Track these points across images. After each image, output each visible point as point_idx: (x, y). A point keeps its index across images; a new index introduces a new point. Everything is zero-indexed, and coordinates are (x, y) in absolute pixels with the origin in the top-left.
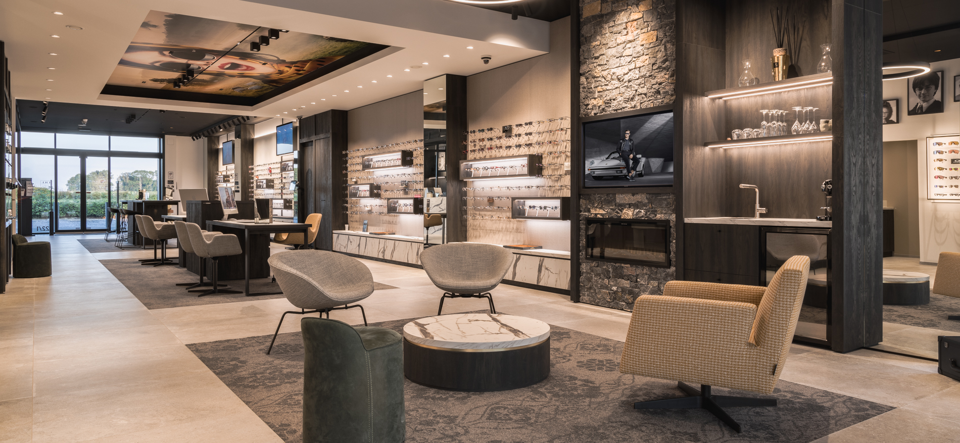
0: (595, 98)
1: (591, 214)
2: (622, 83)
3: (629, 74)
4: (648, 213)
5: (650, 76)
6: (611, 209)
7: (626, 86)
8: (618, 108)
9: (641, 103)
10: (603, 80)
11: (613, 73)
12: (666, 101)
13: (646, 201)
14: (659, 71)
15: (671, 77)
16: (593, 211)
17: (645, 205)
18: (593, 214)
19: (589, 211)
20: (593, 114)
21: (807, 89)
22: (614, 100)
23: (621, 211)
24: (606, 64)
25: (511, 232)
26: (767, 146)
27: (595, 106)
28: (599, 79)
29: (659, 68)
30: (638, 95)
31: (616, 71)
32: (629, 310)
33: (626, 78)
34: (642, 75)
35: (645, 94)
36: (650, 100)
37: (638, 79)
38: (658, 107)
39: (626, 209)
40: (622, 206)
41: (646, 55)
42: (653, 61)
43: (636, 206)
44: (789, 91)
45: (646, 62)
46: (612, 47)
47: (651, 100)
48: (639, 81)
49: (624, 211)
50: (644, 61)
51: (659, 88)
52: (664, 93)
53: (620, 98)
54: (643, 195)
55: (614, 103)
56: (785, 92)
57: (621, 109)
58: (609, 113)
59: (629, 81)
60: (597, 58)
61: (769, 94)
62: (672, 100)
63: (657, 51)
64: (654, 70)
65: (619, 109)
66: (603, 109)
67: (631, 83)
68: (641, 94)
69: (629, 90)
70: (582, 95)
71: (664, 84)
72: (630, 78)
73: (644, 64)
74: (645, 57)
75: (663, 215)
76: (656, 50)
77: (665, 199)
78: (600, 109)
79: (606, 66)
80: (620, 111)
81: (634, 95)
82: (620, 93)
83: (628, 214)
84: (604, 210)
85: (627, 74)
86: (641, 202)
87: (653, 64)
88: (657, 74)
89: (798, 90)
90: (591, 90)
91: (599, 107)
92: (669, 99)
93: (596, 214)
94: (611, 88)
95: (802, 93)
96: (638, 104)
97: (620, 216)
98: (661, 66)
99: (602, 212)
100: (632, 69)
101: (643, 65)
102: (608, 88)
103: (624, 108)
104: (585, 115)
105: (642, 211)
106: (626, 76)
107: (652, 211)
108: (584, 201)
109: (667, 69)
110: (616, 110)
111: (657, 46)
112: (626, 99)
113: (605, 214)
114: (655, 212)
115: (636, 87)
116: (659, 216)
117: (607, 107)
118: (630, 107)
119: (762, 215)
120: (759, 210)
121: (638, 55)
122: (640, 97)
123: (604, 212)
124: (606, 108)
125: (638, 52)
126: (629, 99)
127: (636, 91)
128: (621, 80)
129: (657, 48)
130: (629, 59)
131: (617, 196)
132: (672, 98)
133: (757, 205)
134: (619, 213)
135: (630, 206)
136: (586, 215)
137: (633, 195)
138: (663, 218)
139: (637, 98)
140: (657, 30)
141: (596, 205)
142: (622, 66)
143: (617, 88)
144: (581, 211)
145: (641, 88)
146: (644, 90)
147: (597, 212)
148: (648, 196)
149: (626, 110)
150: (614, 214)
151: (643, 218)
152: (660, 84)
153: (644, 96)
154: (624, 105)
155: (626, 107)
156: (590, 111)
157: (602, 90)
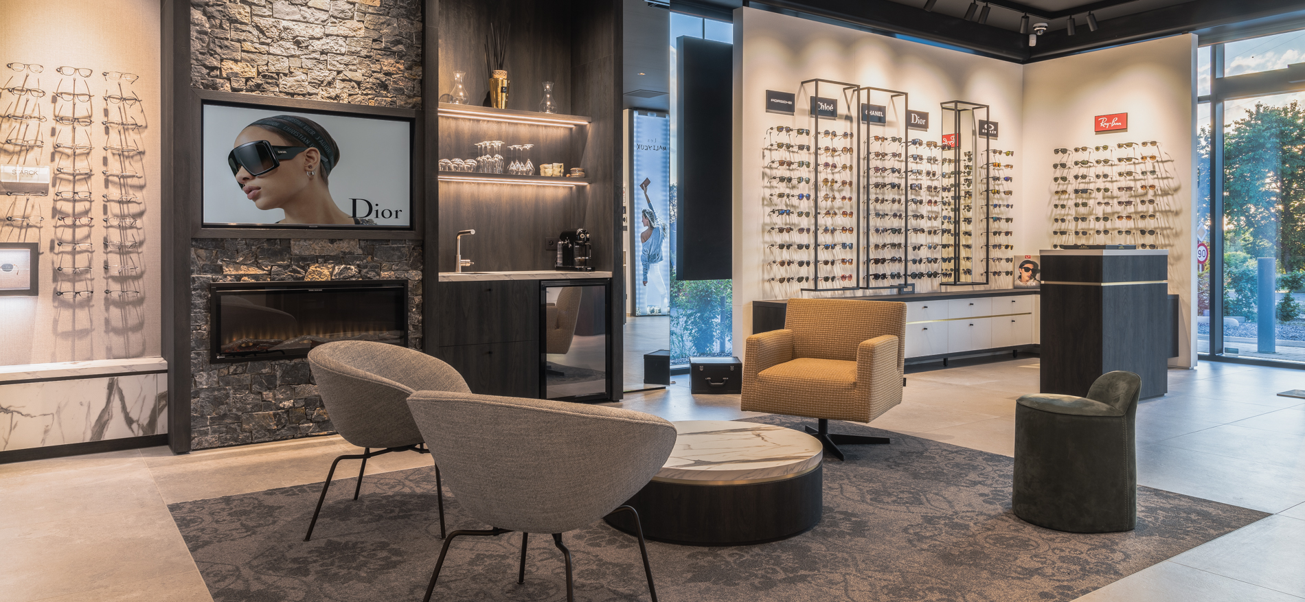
0: (236, 61)
1: (225, 276)
2: (306, 51)
3: (322, 41)
4: (365, 270)
5: (367, 57)
6: (279, 266)
7: (316, 59)
8: (297, 91)
9: (350, 95)
10: (256, 32)
11: (286, 29)
12: (400, 102)
13: (360, 252)
14: (385, 54)
15: (407, 69)
16: (230, 271)
17: (357, 258)
18: (230, 275)
19: (220, 270)
20: (227, 87)
21: (509, 123)
22: (285, 75)
23: (303, 268)
26: (463, 183)
27: (236, 75)
28: (248, 28)
29: (385, 49)
30: (343, 80)
31: (293, 27)
32: (326, 433)
33: (317, 45)
34: (353, 50)
35: (359, 83)
36: (367, 94)
37: (343, 55)
38: (384, 108)
39: (317, 265)
40: (305, 261)
41: (358, 21)
42: (375, 35)
43: (338, 259)
44: (488, 121)
45: (358, 33)
47: (370, 94)
48: (346, 59)
49: (312, 268)
50: (356, 29)
51: (386, 80)
52: (396, 90)
53: (300, 76)
54: (351, 243)
55: (287, 83)
56: (484, 121)
57: (304, 95)
58: (272, 95)
59: (322, 53)
61: (465, 119)
62: (410, 104)
63: (382, 23)
64: (375, 49)
65: (299, 95)
66: (258, 86)
67: (323, 58)
68: (350, 80)
69: (321, 66)
70: (196, 45)
71: (395, 76)
72: (324, 47)
73: (354, 34)
74: (354, 24)
75: (393, 273)
76: (381, 21)
77: (398, 249)
78: (250, 83)
79: (265, 10)
80: (300, 98)
81: (334, 79)
82: (302, 67)
83: (323, 273)
84: (260, 268)
85: (318, 39)
86: (350, 253)
87: (374, 40)
88: (380, 57)
89: (499, 122)
90: (226, 43)
91: (248, 79)
92: (405, 101)
93: (239, 277)
94: (279, 53)
95: (504, 127)
96: (345, 95)
97: (303, 278)
98: (389, 48)
99: (254, 271)
100: (332, 35)
101: (352, 34)
102: (272, 50)
103: (310, 94)
104: (206, 86)
105: (352, 267)
106: (316, 43)
107: (371, 268)
108: (202, 252)
109: (401, 56)
110: (292, 95)
111: (381, 15)
112: (317, 82)
113: (265, 274)
114: (377, 268)
115: (341, 67)
116: (385, 275)
117: (269, 83)
118: (326, 95)
119: (464, 269)
120: (462, 262)
121: (342, 15)
122: (347, 84)
123: (260, 272)
124: (265, 86)
125: (343, 11)
126: (322, 82)
127: (339, 72)
128: (303, 45)
129: (383, 19)
130: (324, 16)
131: (292, 242)
132: (409, 101)
133: (459, 256)
134: (299, 273)
135: (326, 259)
136: (208, 278)
137: (332, 241)
138: (393, 278)
139: (338, 84)
141: (241, 259)
142: (307, 22)
143: (292, 56)
144: (192, 272)
145: (350, 70)
146: (358, 76)
147: (241, 273)
148: (362, 243)
149: (314, 98)
150: (287, 276)
151: (354, 279)
152: (388, 74)
153: (356, 86)
154: (310, 89)
155: (317, 94)
156: (222, 81)
157: (254, 50)
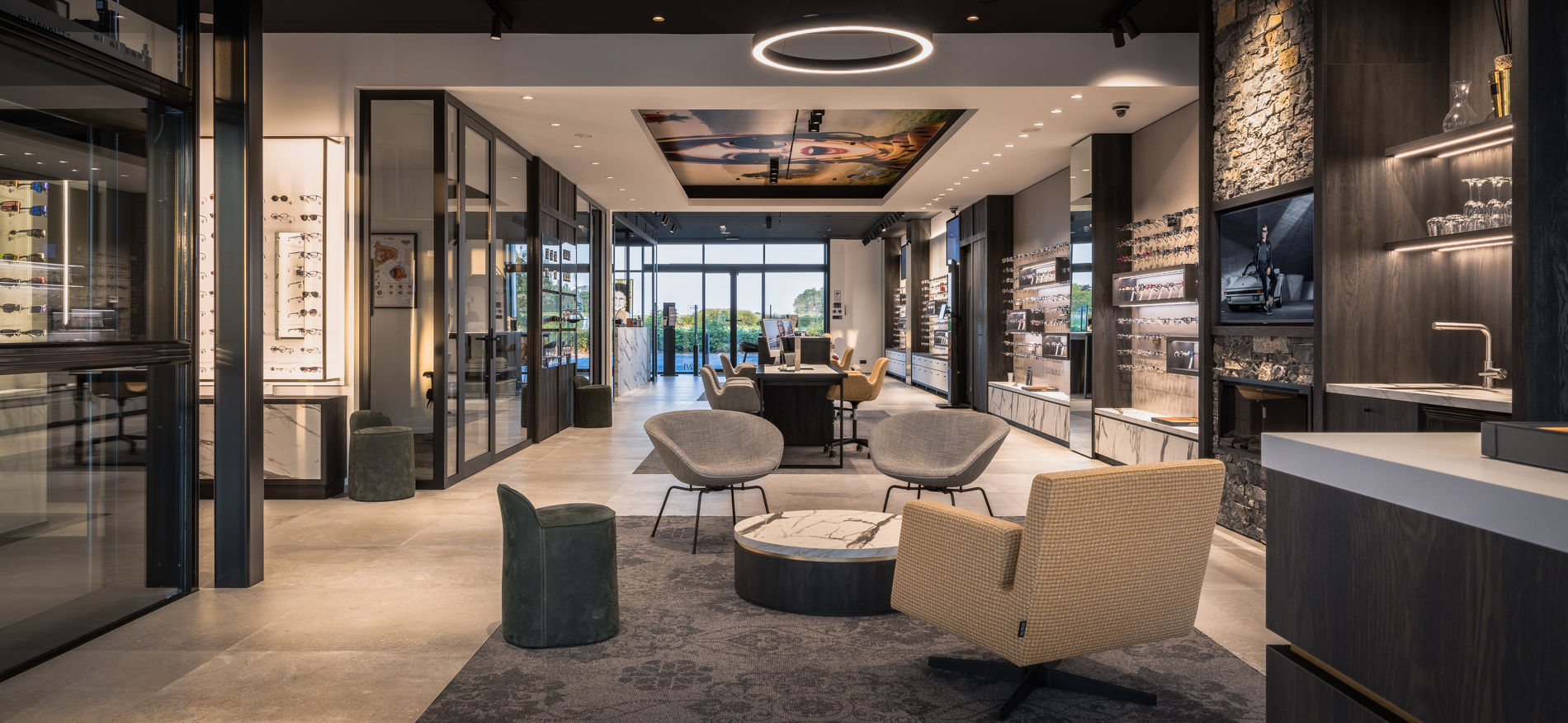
0: (1230, 169)
1: (1226, 369)
2: (1259, 141)
3: (1266, 125)
4: (1289, 373)
5: (1291, 127)
6: (1247, 363)
7: (1263, 146)
8: (1255, 185)
9: (1281, 176)
10: (1239, 137)
11: (1250, 125)
12: (1309, 170)
13: (1287, 351)
14: (1302, 118)
15: (1314, 127)
16: (1227, 365)
17: (1285, 358)
18: (1228, 370)
19: (1223, 364)
20: (1227, 197)
22: (1251, 171)
23: (1258, 366)
24: (1242, 109)
25: (1179, 395)
27: (1229, 182)
28: (1234, 135)
29: (1301, 111)
30: (1277, 161)
31: (1253, 121)
33: (1264, 131)
34: (1282, 125)
35: (1285, 160)
36: (1291, 170)
37: (1276, 133)
38: (1300, 182)
39: (1264, 364)
40: (1258, 358)
41: (1286, 90)
42: (1294, 99)
43: (1275, 358)
45: (1286, 103)
46: (1248, 78)
48: (1277, 137)
49: (1262, 367)
50: (1284, 101)
51: (1301, 148)
52: (1307, 156)
53: (1257, 168)
54: (1283, 340)
55: (1251, 177)
57: (1258, 187)
58: (1245, 193)
59: (1267, 137)
60: (1233, 98)
62: (1316, 169)
63: (1299, 82)
64: (1296, 115)
65: (1256, 188)
66: (1239, 188)
67: (1269, 141)
68: (1281, 160)
69: (1268, 152)
70: (1216, 164)
71: (1306, 140)
72: (1268, 131)
73: (1284, 105)
74: (1285, 94)
75: (1305, 378)
76: (1298, 80)
77: (1307, 348)
78: (1236, 187)
79: (1241, 112)
80: (1257, 190)
81: (1272, 162)
82: (1257, 159)
83: (1266, 372)
84: (1239, 365)
85: (1264, 125)
86: (1281, 352)
87: (1295, 105)
88: (1299, 122)
90: (1226, 155)
91: (1234, 184)
92: (1313, 166)
93: (1231, 372)
94: (1247, 150)
96: (1276, 178)
97: (1258, 376)
98: (1303, 109)
99: (1237, 367)
100: (1271, 116)
101: (1283, 107)
102: (1244, 150)
103: (1261, 185)
104: (1219, 199)
105: (1282, 368)
106: (1264, 128)
107: (1293, 370)
108: (1217, 347)
109: (1310, 113)
110: (1253, 189)
111: (1298, 73)
112: (1264, 170)
113: (1241, 370)
114: (1296, 371)
115: (1275, 148)
116: (1300, 379)
117: (1243, 183)
118: (1268, 182)
119: (1495, 384)
121: (1278, 90)
122: (1279, 165)
123: (1240, 368)
124: (1242, 186)
125: (1278, 85)
126: (1266, 168)
127: (1275, 153)
128: (1258, 135)
129: (1299, 77)
130: (1267, 98)
131: (1254, 339)
133: (1488, 362)
134: (1255, 370)
135: (1268, 358)
136: (1219, 371)
137: (1272, 339)
138: (1305, 384)
139: (1276, 167)
140: (1298, 44)
141: (1230, 353)
142: (1259, 111)
143: (1254, 150)
144: (1215, 365)
145: (1281, 148)
146: (1284, 153)
147: (1232, 367)
148: (1289, 341)
149: (1264, 187)
150: (1250, 372)
151: (1283, 382)
152: (1303, 140)
153: (1284, 163)
154: (1262, 180)
155: (1264, 183)
156: (1224, 191)
157: (1237, 154)
